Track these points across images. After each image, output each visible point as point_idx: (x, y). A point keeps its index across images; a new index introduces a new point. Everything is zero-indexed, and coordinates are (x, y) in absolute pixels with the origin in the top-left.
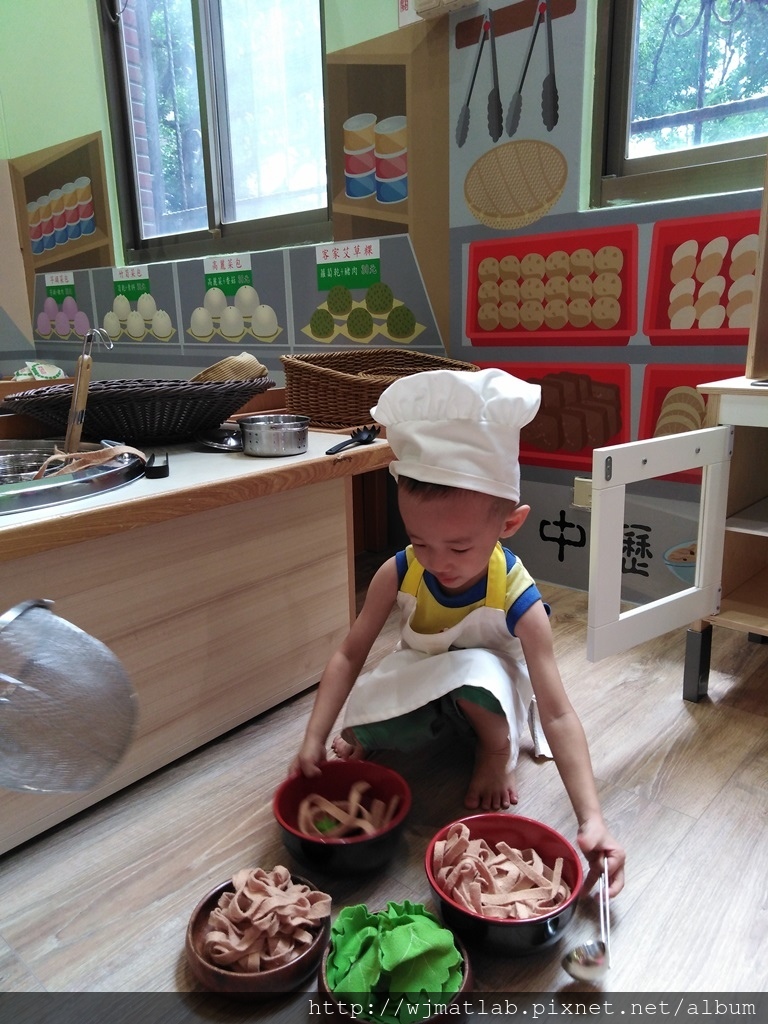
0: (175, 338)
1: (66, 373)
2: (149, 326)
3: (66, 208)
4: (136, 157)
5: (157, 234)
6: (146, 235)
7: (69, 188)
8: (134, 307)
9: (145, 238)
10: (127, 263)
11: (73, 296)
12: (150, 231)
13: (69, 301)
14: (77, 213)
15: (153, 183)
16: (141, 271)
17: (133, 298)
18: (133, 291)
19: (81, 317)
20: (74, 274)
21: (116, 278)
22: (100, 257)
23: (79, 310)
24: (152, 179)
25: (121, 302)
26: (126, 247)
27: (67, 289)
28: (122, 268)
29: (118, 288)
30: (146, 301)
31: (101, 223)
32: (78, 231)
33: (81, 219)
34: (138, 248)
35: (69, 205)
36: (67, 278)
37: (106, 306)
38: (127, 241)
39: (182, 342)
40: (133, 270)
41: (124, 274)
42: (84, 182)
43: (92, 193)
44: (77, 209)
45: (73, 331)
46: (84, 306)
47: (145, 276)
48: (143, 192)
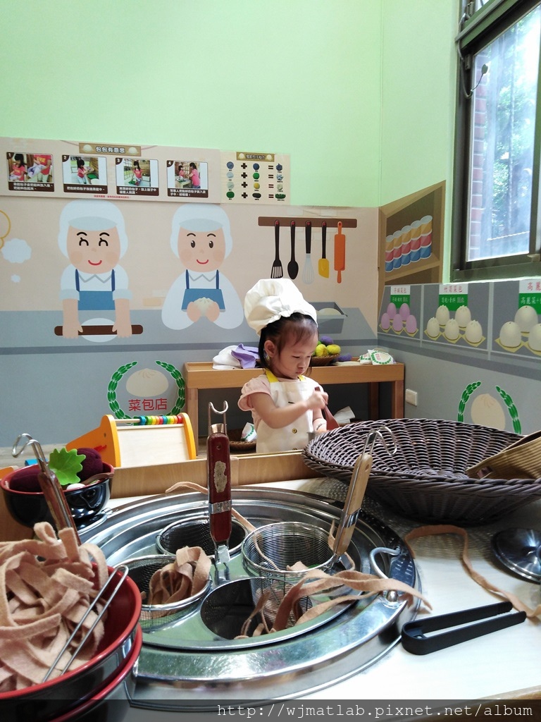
0: (484, 345)
1: (396, 360)
2: (462, 332)
3: (412, 239)
4: (471, 196)
5: (481, 256)
6: (471, 258)
7: (416, 224)
8: (452, 316)
9: (469, 260)
10: (452, 280)
11: (408, 303)
12: (475, 254)
13: (405, 307)
14: (419, 242)
15: (483, 215)
16: (463, 287)
17: (453, 308)
18: (453, 303)
19: (412, 319)
20: (411, 288)
21: (442, 292)
22: (432, 276)
23: (411, 314)
24: (483, 213)
25: (443, 311)
26: (453, 267)
27: (404, 298)
28: (447, 284)
29: (442, 300)
30: (463, 311)
31: (436, 250)
32: (418, 255)
33: (421, 247)
34: (463, 268)
35: (414, 237)
36: (406, 289)
37: (431, 313)
38: (454, 262)
39: (489, 349)
40: (455, 286)
41: (448, 289)
42: (427, 219)
43: (432, 228)
44: (420, 239)
45: (404, 329)
46: (414, 312)
47: (465, 292)
48: (473, 222)
